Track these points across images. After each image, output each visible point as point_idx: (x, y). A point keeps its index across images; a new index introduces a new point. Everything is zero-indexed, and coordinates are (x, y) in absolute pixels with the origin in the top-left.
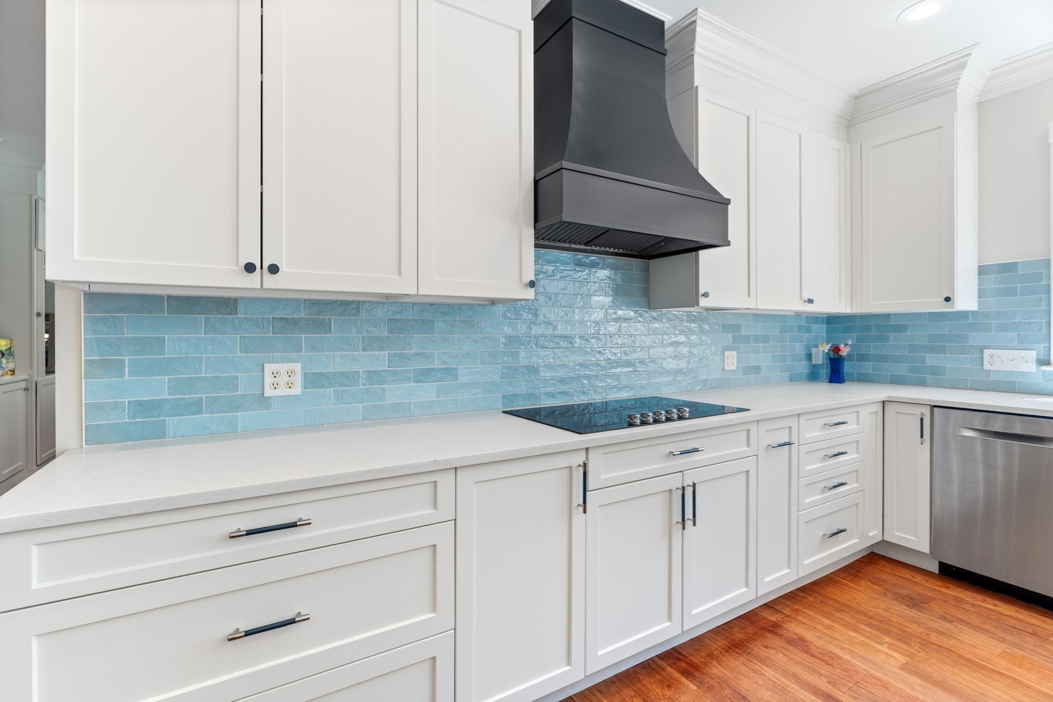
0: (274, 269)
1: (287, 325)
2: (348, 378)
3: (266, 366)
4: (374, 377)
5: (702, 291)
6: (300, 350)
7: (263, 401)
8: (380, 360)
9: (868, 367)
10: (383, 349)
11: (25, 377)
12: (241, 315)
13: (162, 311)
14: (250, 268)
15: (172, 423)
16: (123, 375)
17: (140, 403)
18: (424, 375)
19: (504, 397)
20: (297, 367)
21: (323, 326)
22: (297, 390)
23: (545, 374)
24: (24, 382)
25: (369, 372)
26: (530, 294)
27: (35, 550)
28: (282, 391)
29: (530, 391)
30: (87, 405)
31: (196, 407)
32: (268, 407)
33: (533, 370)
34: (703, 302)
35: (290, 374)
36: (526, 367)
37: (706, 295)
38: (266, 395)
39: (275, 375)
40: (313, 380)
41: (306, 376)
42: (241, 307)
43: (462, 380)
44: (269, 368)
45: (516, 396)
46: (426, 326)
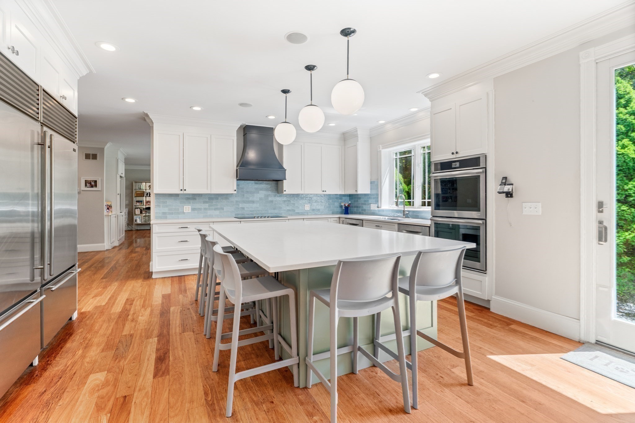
0: (185, 190)
1: (188, 199)
2: (200, 209)
3: (184, 206)
4: (205, 209)
5: (284, 190)
6: (190, 203)
7: (183, 213)
8: (206, 206)
9: (355, 210)
10: (207, 203)
11: (115, 213)
12: (180, 197)
13: (167, 196)
14: (181, 190)
15: (168, 216)
16: (160, 207)
17: (163, 212)
18: (216, 209)
19: (235, 214)
20: (190, 207)
21: (194, 199)
22: (190, 211)
23: (246, 209)
24: (115, 215)
25: (204, 208)
26: (235, 192)
27: (157, 227)
28: (187, 211)
29: (242, 213)
30: (156, 213)
31: (172, 214)
32: (185, 214)
33: (243, 208)
34: (285, 193)
35: (189, 208)
36: (241, 208)
37: (285, 191)
38: (184, 212)
39: (186, 208)
40: (193, 209)
41: (192, 209)
42: (180, 196)
43: (225, 210)
44: (185, 207)
45: (239, 214)
46: (217, 199)
